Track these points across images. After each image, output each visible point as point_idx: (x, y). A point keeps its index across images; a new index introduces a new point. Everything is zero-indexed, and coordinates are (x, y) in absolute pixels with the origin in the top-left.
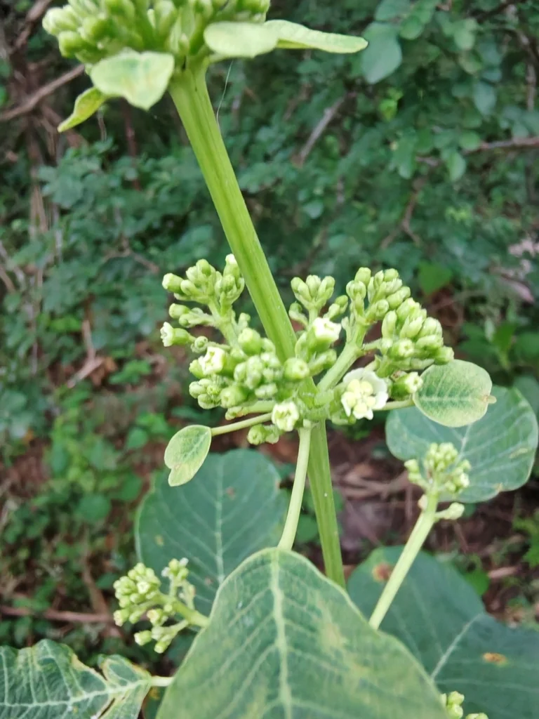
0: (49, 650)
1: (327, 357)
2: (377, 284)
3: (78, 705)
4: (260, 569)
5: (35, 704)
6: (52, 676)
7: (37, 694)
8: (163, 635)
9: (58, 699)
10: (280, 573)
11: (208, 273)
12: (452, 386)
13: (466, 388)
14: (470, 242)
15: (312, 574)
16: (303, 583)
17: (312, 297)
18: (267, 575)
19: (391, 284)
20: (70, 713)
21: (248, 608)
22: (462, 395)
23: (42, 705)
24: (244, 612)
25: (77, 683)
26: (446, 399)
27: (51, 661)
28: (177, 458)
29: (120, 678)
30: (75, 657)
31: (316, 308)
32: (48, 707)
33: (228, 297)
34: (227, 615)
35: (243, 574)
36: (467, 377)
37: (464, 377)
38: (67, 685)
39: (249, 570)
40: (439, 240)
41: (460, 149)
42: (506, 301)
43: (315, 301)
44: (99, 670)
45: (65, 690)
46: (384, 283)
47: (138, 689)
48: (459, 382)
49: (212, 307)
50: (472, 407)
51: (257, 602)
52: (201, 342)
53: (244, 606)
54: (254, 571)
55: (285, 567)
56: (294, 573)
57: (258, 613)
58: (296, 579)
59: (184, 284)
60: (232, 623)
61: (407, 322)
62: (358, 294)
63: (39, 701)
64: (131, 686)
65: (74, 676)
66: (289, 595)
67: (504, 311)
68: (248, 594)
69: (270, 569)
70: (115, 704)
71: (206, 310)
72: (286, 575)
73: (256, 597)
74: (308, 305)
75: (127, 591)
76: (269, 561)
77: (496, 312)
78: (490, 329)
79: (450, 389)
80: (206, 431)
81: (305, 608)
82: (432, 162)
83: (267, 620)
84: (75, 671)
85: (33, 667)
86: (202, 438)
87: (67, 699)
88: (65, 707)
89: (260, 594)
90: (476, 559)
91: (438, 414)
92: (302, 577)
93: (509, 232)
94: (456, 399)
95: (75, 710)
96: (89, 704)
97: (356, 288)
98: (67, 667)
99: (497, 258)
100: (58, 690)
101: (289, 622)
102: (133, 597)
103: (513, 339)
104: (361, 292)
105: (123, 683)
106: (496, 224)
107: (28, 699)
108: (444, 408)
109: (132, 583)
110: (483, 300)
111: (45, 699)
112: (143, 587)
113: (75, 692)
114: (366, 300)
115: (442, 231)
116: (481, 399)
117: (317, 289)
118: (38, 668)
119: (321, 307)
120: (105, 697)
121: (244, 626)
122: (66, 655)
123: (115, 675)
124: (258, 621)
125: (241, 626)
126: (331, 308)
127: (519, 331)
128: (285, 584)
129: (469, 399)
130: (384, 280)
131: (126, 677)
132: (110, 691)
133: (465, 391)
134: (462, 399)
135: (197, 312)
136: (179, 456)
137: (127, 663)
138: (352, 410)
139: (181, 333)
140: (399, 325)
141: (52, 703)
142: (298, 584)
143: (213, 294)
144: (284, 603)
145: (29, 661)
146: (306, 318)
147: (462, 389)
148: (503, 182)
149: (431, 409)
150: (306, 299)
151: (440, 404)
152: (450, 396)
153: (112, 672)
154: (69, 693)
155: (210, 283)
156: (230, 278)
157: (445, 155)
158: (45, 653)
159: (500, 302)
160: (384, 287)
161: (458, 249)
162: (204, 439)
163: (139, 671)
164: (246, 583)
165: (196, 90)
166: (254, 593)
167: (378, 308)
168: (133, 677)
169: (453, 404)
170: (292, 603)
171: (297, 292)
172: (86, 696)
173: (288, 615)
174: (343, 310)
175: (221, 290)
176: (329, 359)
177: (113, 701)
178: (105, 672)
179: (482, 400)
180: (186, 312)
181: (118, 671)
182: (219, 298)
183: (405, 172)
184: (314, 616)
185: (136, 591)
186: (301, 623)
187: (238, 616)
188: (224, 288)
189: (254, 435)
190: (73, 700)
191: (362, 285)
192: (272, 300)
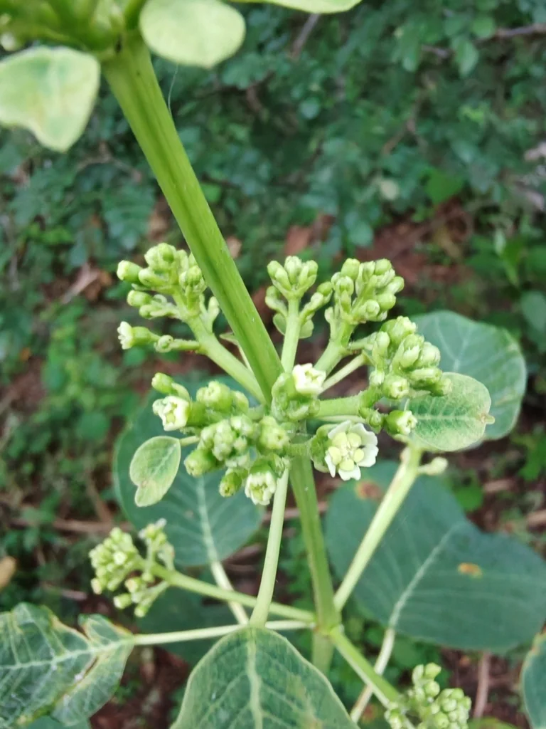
0: (28, 613)
1: (309, 408)
2: (366, 276)
3: (62, 664)
4: (236, 650)
5: (18, 666)
6: (33, 639)
7: (19, 655)
8: (143, 598)
9: (42, 659)
10: (257, 656)
11: (170, 259)
12: (447, 403)
13: (462, 406)
14: (482, 145)
15: (292, 657)
16: (282, 667)
17: (291, 284)
18: (243, 659)
19: (383, 279)
20: (54, 672)
21: (222, 699)
22: (458, 414)
23: (26, 666)
24: (218, 704)
25: (59, 643)
26: (440, 418)
27: (31, 625)
28: (143, 473)
29: (103, 638)
30: (55, 620)
31: (297, 297)
32: (31, 669)
33: (194, 291)
34: (200, 710)
35: (216, 659)
36: (464, 393)
37: (461, 393)
38: (49, 645)
39: (223, 653)
40: (445, 144)
41: (473, 37)
42: (520, 211)
43: (296, 289)
44: (80, 630)
45: (47, 650)
46: (375, 277)
47: (120, 649)
48: (454, 399)
49: (177, 297)
50: (468, 427)
51: (232, 690)
52: (166, 342)
53: (218, 697)
54: (229, 654)
55: (262, 648)
56: (273, 654)
57: (233, 706)
58: (275, 662)
59: (144, 274)
60: (206, 718)
61: (401, 348)
62: (345, 291)
63: (23, 662)
64: (113, 646)
65: (56, 637)
66: (267, 682)
67: (517, 222)
68: (222, 683)
69: (246, 649)
70: (99, 663)
71: (170, 300)
72: (264, 657)
73: (232, 685)
74: (287, 294)
75: (104, 561)
76: (246, 641)
77: (509, 224)
78: (500, 242)
79: (445, 406)
80: (175, 442)
81: (284, 698)
82: (441, 53)
83: (243, 711)
84: (56, 632)
85: (14, 631)
86: (170, 450)
87: (50, 658)
88: (48, 667)
89: (236, 680)
90: (473, 473)
91: (431, 436)
92: (282, 659)
93: (527, 134)
94: (451, 418)
95: (60, 669)
96: (73, 664)
97: (342, 285)
98: (48, 629)
99: (511, 164)
100: (40, 651)
101: (267, 714)
102: (110, 568)
103: (523, 253)
104: (347, 289)
105: (105, 643)
106: (516, 124)
107: (11, 660)
108: (437, 428)
109: (108, 553)
110: (495, 210)
111: (28, 660)
112: (120, 558)
113: (58, 651)
114: (354, 296)
115: (450, 133)
116: (479, 418)
117: (298, 274)
118: (19, 631)
119: (302, 295)
120: (88, 656)
121: (218, 720)
122: (47, 618)
123: (98, 635)
124: (233, 715)
125: (215, 722)
126: (313, 298)
127: (531, 243)
128: (262, 669)
129: (465, 418)
130: (374, 273)
131: (108, 637)
132: (92, 651)
133: (461, 408)
134: (458, 418)
135: (159, 301)
136: (146, 471)
137: (107, 623)
138: (337, 467)
139: (142, 332)
140: (392, 348)
141: (37, 664)
142: (277, 668)
143: (176, 283)
144: (262, 691)
145: (9, 626)
146: (285, 307)
147: (459, 406)
148: (525, 77)
149: (423, 430)
150: (285, 287)
151: (434, 423)
152: (445, 414)
153: (95, 633)
154: (52, 653)
155: (174, 272)
156: (196, 271)
157: (455, 44)
158: (25, 617)
159: (513, 212)
160: (375, 281)
161: (466, 153)
162: (174, 451)
163: (120, 631)
164: (220, 668)
165: (138, 74)
166: (229, 681)
167: (367, 310)
168: (115, 637)
169: (448, 424)
170: (270, 690)
171: (275, 279)
172: (70, 655)
173: (265, 706)
174: (327, 299)
175: (186, 284)
176: (311, 411)
177: (96, 661)
178: (87, 632)
179: (480, 420)
180: (147, 302)
181: (100, 631)
182: (184, 291)
183: (410, 64)
184: (295, 707)
185: (111, 561)
186: (280, 716)
187: (211, 709)
188: (189, 281)
189: (226, 488)
190: (57, 659)
191: (349, 280)
192: (244, 312)
